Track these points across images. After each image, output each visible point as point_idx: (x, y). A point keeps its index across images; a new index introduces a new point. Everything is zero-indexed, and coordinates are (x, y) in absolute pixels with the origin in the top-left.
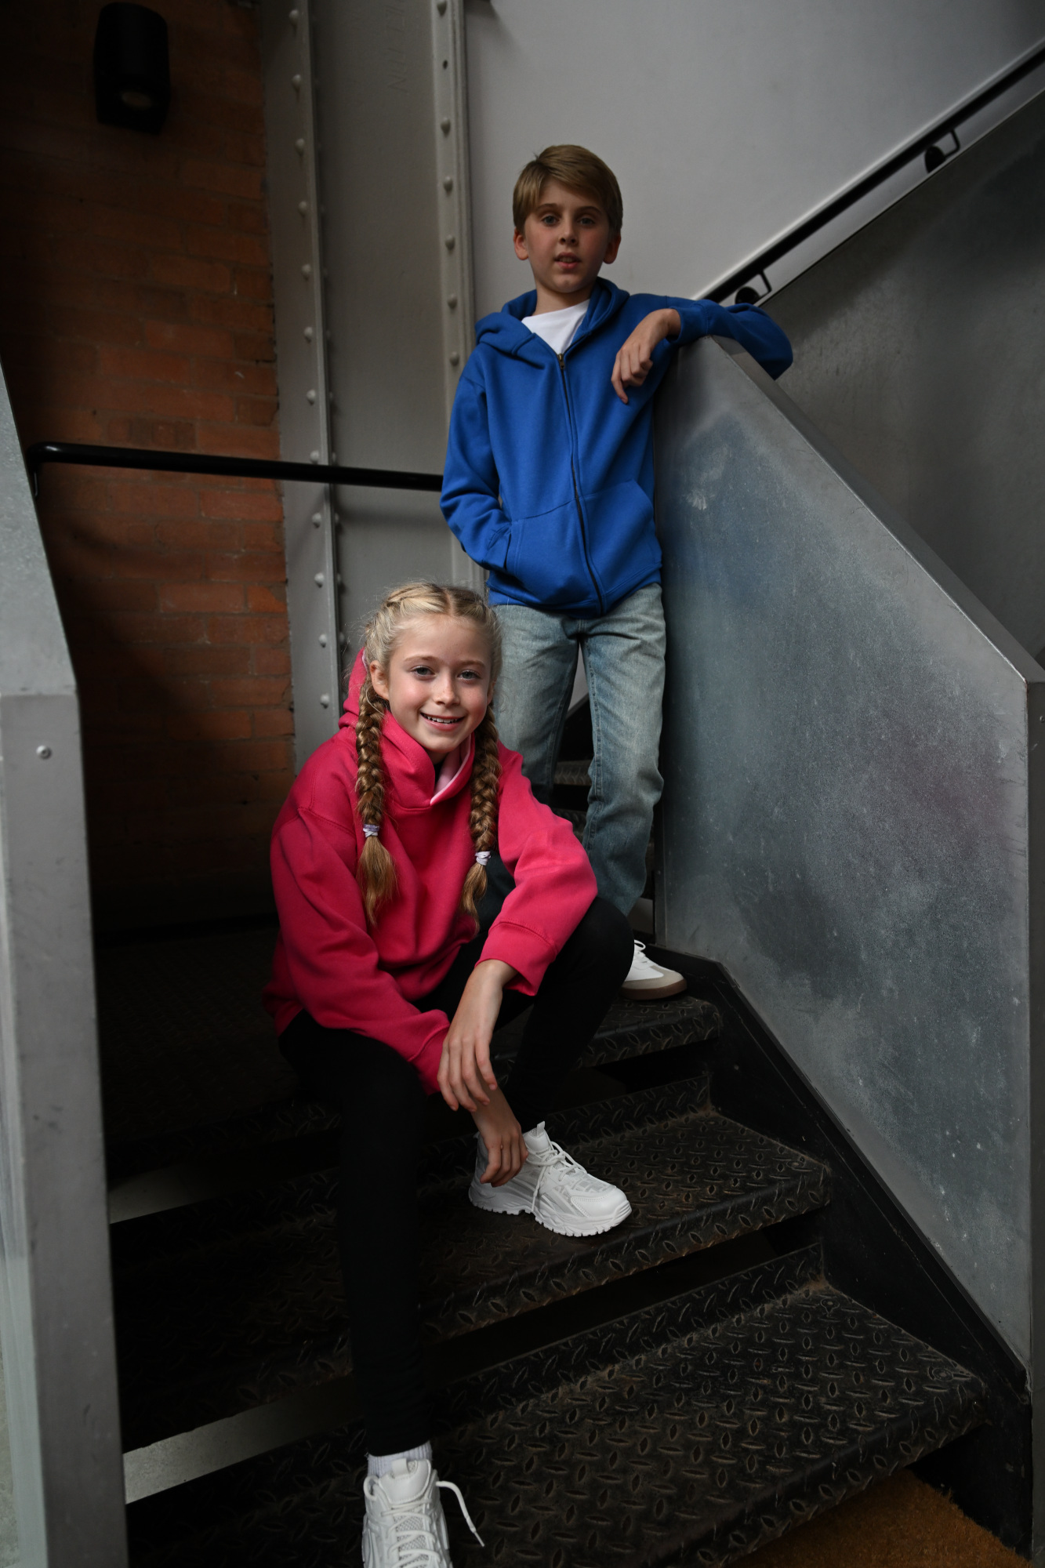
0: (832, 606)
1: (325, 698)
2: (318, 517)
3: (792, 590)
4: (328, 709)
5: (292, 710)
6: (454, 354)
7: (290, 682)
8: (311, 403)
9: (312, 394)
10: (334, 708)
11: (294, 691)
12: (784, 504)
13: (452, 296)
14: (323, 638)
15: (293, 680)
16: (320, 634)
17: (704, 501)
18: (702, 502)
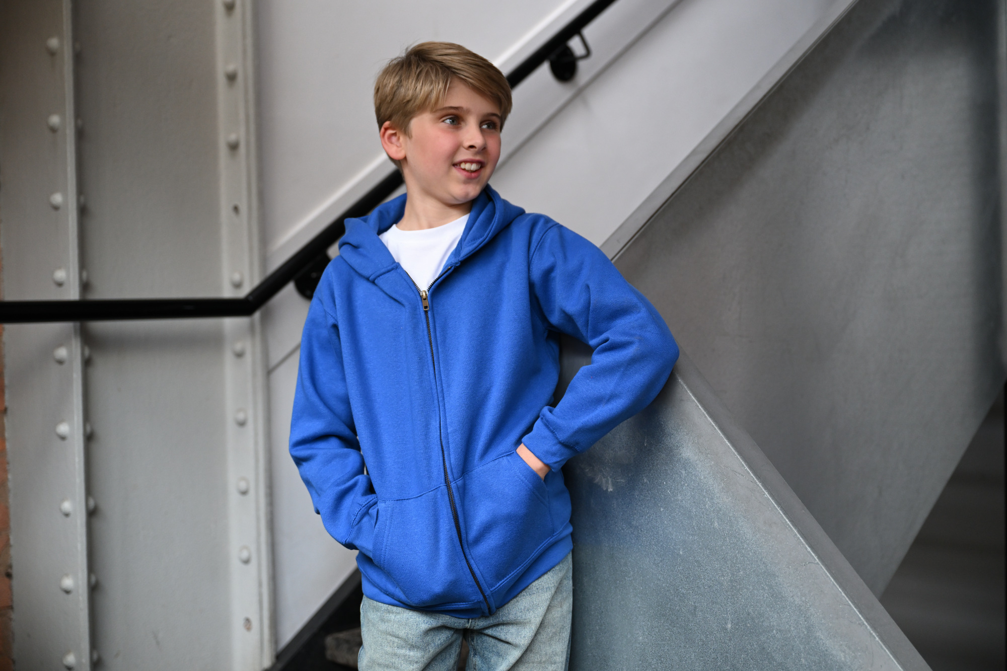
0: (778, 658)
1: (68, 583)
2: (62, 353)
3: (726, 624)
4: (70, 596)
5: (9, 576)
6: (233, 137)
7: (8, 540)
8: (56, 208)
9: (58, 198)
10: (81, 598)
11: (13, 552)
12: (716, 524)
13: (231, 68)
14: (67, 506)
15: (11, 537)
16: (63, 500)
17: (610, 482)
18: (607, 482)
